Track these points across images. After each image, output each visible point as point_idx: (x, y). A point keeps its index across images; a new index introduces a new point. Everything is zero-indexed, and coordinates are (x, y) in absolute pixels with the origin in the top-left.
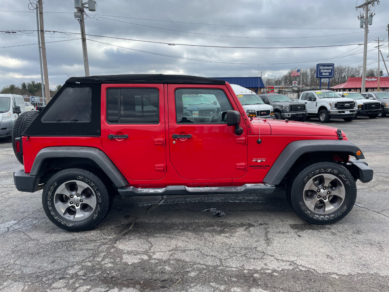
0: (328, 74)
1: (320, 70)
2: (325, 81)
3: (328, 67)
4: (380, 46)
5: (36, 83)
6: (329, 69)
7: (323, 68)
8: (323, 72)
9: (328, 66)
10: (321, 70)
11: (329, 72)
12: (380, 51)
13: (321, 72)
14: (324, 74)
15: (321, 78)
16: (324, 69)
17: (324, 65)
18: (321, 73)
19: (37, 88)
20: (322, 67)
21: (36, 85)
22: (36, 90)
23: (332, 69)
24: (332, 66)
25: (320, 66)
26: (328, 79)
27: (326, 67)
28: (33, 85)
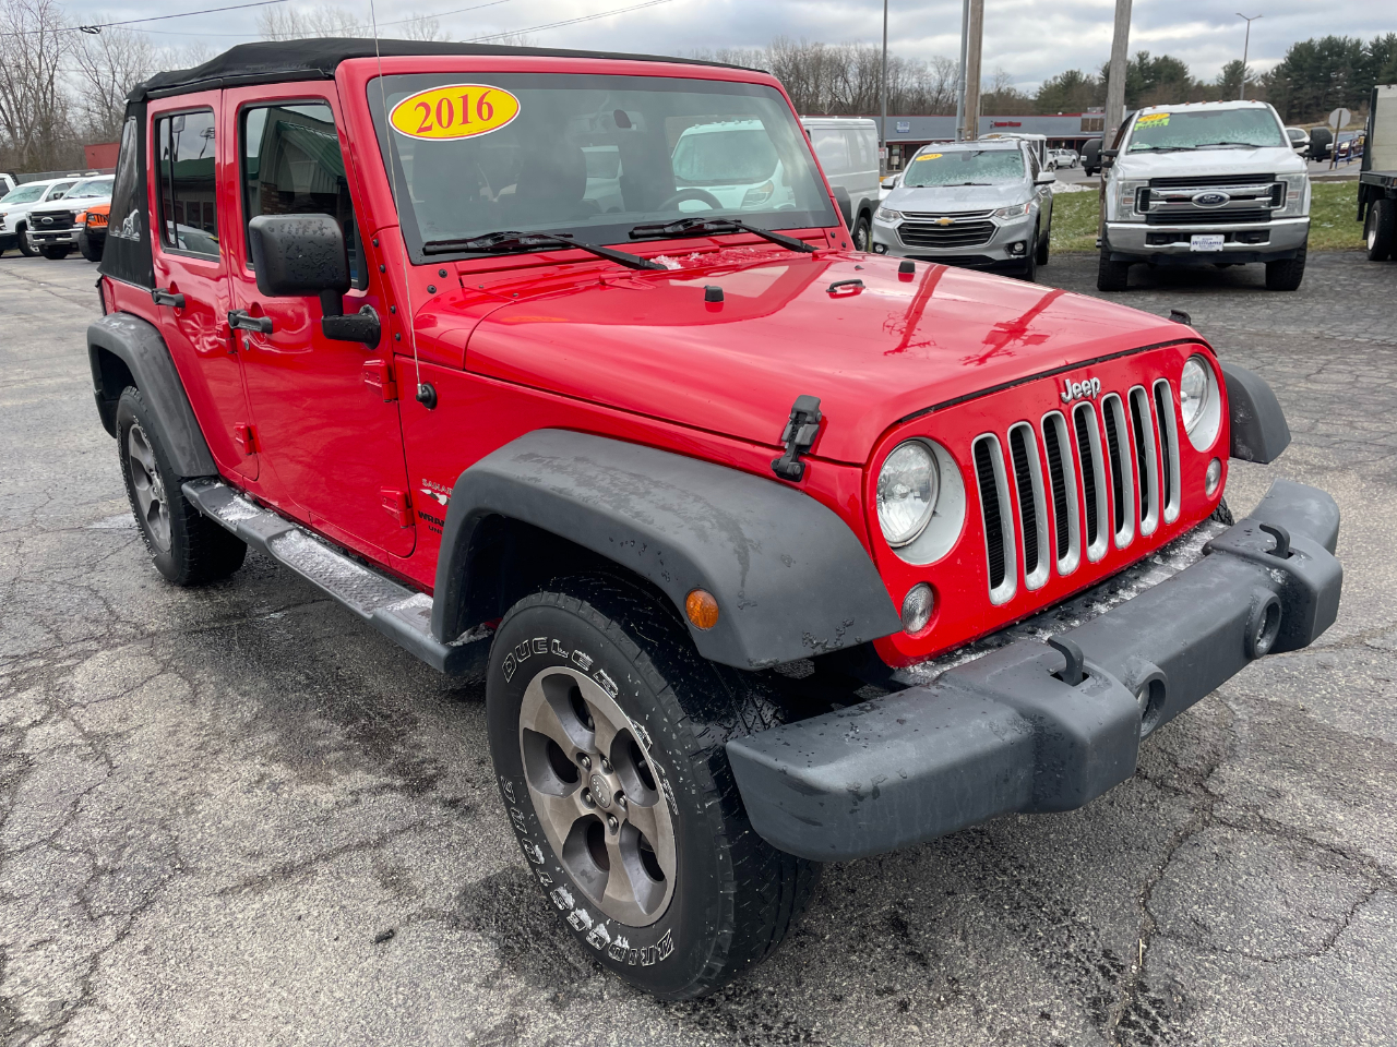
5: (1151, 60)
19: (1153, 77)
21: (1149, 68)
22: (1148, 87)
28: (1141, 68)
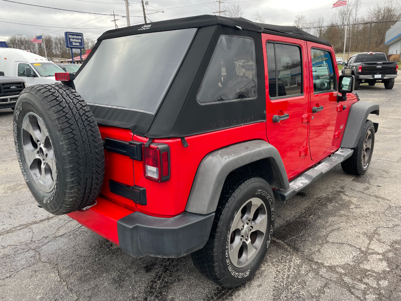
0: (78, 44)
1: (69, 38)
2: (77, 51)
3: (77, 37)
4: (116, 20)
6: (78, 39)
7: (72, 37)
8: (72, 41)
9: (77, 35)
10: (71, 39)
11: (79, 42)
12: (117, 25)
13: (71, 41)
14: (74, 44)
15: (72, 48)
16: (73, 39)
17: (73, 34)
18: (71, 43)
20: (71, 35)
23: (81, 39)
24: (81, 36)
25: (68, 34)
26: (79, 50)
27: (75, 36)
